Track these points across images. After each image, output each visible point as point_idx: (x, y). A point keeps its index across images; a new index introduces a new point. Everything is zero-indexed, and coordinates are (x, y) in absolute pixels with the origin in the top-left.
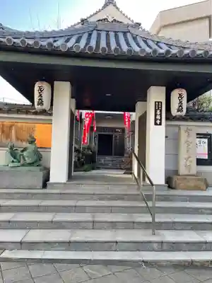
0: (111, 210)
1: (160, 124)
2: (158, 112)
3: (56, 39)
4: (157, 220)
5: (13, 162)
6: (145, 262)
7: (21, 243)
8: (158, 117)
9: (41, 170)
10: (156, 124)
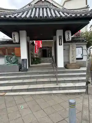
0: (43, 77)
1: (61, 45)
2: (60, 40)
3: (19, 13)
4: (58, 80)
5: (7, 62)
6: (53, 94)
7: (11, 90)
8: (60, 42)
9: (18, 65)
10: (60, 45)
